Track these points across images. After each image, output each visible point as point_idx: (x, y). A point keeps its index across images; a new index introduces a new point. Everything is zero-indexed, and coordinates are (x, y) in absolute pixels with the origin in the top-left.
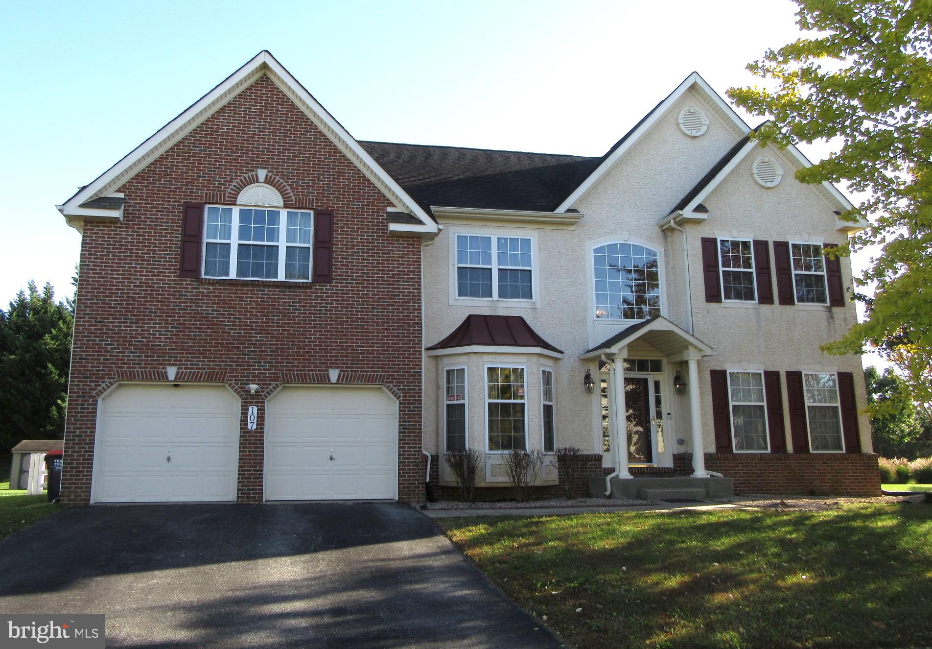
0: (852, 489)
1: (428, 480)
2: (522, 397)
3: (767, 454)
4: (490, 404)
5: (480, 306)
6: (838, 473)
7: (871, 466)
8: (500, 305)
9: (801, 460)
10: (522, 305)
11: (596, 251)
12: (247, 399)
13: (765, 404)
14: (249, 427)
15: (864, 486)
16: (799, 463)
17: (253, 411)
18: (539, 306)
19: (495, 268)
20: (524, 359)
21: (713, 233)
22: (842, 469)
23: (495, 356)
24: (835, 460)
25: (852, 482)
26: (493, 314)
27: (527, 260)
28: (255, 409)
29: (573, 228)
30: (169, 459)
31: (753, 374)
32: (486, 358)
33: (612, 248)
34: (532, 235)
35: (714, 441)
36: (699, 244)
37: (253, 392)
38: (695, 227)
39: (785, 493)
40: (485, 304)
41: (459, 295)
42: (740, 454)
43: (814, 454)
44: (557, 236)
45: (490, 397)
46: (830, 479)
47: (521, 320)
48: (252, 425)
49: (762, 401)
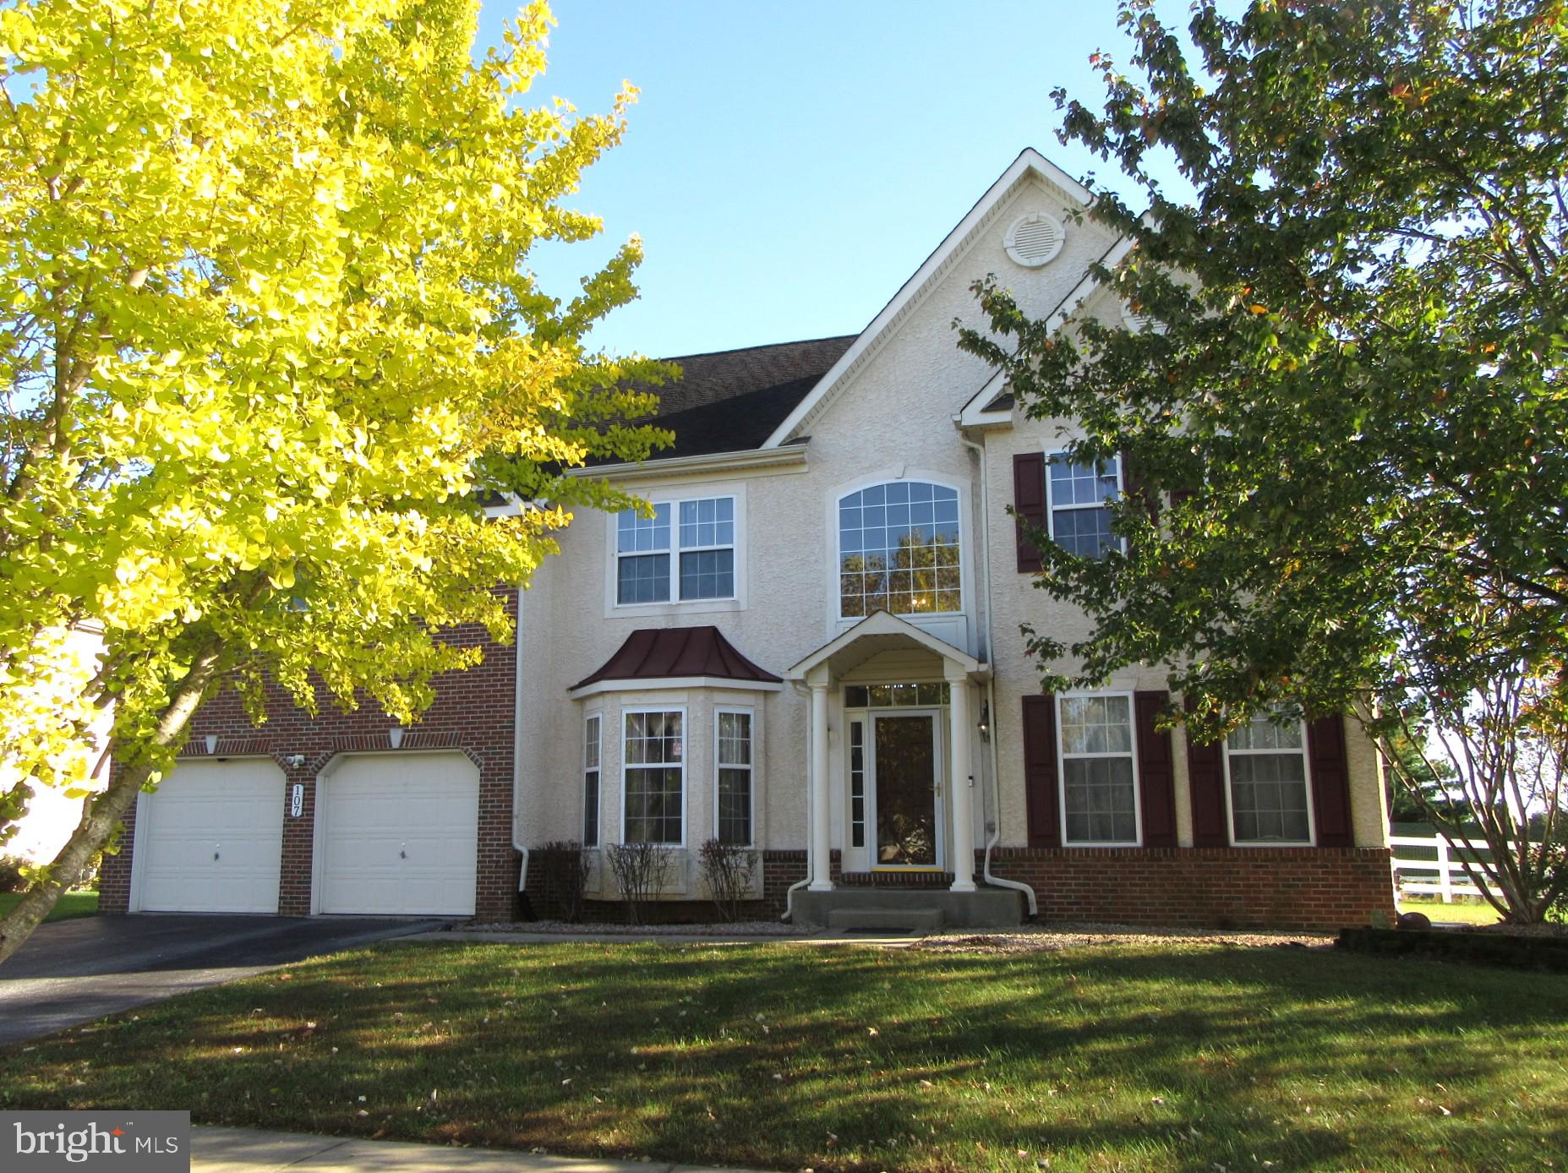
0: (1324, 919)
1: (522, 888)
2: (679, 759)
3: (1132, 849)
4: (628, 771)
5: (651, 615)
6: (1290, 886)
7: (1370, 873)
8: (683, 610)
9: (1205, 859)
10: (717, 608)
11: (843, 502)
12: (295, 776)
13: (1133, 754)
14: (293, 813)
15: (1354, 913)
16: (1200, 866)
17: (298, 790)
18: (743, 607)
19: (674, 550)
20: (683, 697)
21: (1038, 444)
22: (1300, 880)
23: (640, 696)
24: (1283, 860)
25: (1324, 906)
26: (671, 626)
27: (726, 532)
28: (301, 788)
29: (805, 469)
30: (217, 856)
31: (1109, 699)
32: (625, 699)
33: (874, 493)
34: (736, 491)
35: (1025, 826)
36: (1008, 468)
37: (296, 765)
38: (1003, 437)
39: (1165, 924)
40: (659, 612)
41: (619, 601)
42: (1074, 849)
43: (1238, 849)
44: (780, 488)
45: (629, 760)
46: (1271, 899)
47: (714, 631)
48: (297, 811)
49: (1128, 749)
